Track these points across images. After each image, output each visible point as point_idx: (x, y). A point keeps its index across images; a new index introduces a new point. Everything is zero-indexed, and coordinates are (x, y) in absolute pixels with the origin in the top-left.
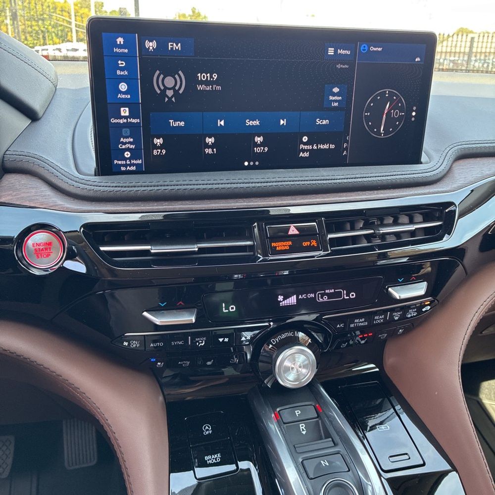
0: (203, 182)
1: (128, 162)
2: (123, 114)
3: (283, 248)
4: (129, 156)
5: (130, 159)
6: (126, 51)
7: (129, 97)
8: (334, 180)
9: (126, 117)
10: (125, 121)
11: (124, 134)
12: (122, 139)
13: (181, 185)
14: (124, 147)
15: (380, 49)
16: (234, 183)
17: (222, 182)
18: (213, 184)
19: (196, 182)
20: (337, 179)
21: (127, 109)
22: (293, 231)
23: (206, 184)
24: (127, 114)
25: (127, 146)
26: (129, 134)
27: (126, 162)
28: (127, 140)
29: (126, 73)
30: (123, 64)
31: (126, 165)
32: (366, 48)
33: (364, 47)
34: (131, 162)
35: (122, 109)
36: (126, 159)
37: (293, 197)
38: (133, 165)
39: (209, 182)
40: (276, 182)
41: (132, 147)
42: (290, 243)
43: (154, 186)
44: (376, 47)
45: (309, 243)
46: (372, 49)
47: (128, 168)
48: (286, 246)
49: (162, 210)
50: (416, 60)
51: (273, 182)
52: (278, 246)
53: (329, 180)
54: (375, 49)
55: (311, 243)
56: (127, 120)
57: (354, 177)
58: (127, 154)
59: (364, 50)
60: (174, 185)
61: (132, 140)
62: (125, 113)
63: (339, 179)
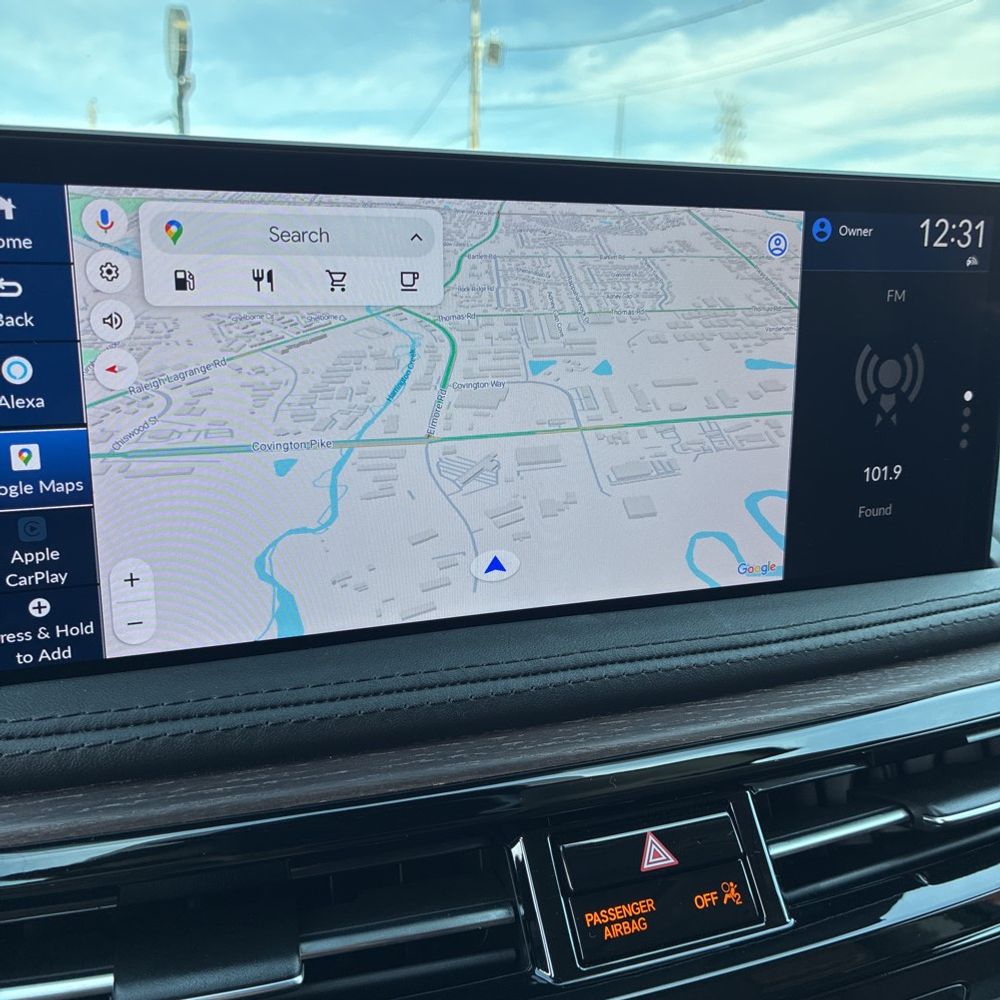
0: (318, 693)
1: (43, 634)
2: (17, 465)
3: (627, 929)
4: (45, 612)
5: (49, 622)
6: (26, 243)
7: (41, 403)
8: (761, 644)
9: (28, 477)
10: (28, 489)
11: (24, 538)
12: (16, 556)
13: (238, 711)
14: (24, 581)
15: (866, 232)
16: (432, 687)
17: (388, 684)
18: (355, 697)
19: (296, 696)
20: (769, 643)
21: (35, 448)
22: (656, 855)
23: (332, 700)
24: (35, 464)
25: (38, 577)
26: (42, 536)
27: (34, 634)
28: (38, 557)
29: (28, 321)
30: (14, 289)
31: (34, 647)
32: (828, 229)
33: (822, 225)
34: (53, 633)
35: (15, 449)
36: (33, 624)
37: (639, 718)
38: (63, 642)
39: (343, 690)
40: (575, 668)
41: (58, 578)
42: (650, 904)
43: (137, 724)
44: (855, 227)
45: (713, 897)
46: (844, 230)
47: (44, 655)
48: (636, 918)
49: (162, 823)
50: (969, 263)
51: (565, 669)
52: (610, 924)
53: (745, 646)
54: (853, 232)
55: (721, 896)
56: (36, 487)
57: (820, 630)
58: (40, 607)
59: (821, 234)
60: (212, 714)
61: (55, 555)
62: (26, 461)
63: (777, 641)
